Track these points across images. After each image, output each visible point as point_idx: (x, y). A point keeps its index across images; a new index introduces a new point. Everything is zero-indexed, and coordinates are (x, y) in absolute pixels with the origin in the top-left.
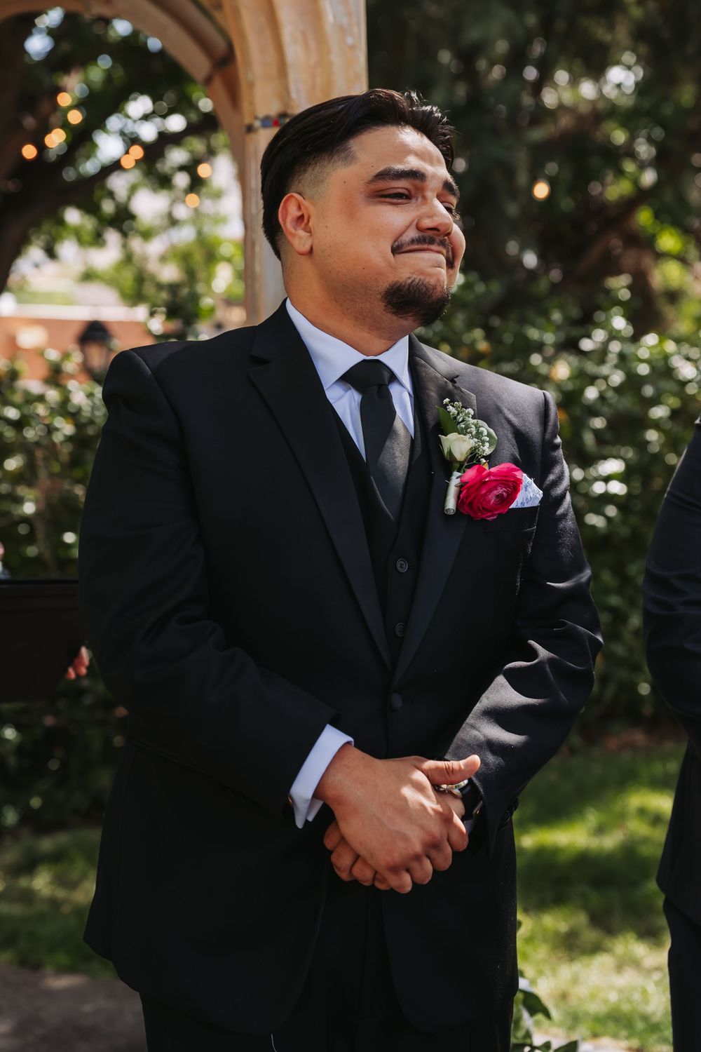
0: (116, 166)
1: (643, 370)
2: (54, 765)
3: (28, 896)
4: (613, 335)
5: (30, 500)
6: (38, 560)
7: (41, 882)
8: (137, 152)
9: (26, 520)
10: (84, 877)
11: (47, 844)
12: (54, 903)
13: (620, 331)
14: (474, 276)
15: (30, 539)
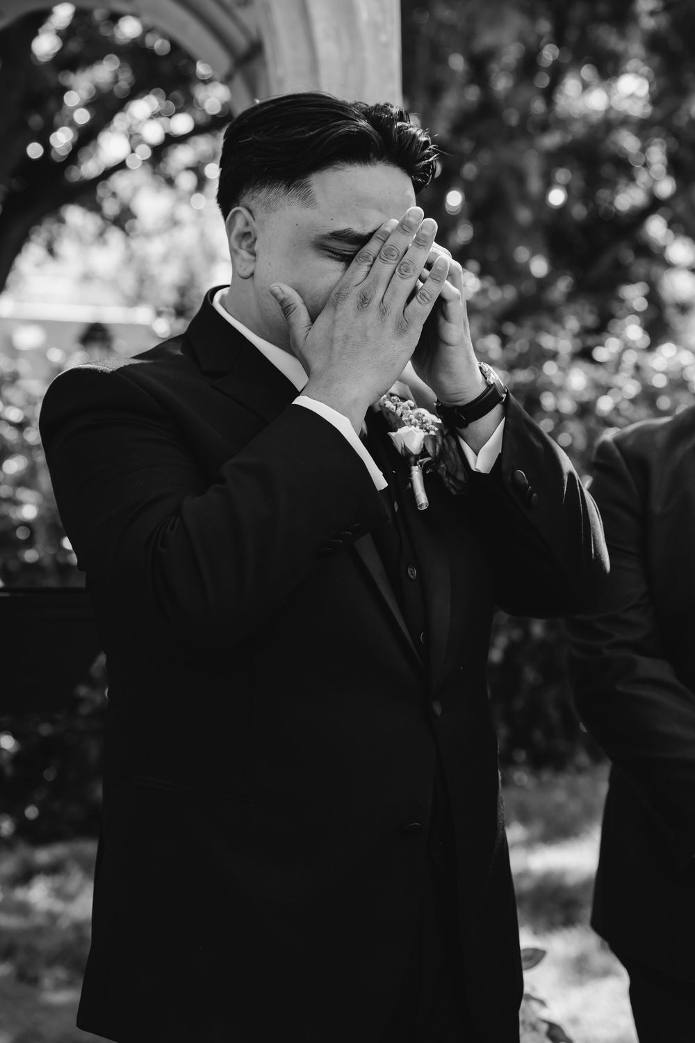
0: (122, 166)
1: (659, 382)
2: (50, 775)
3: (24, 909)
4: (627, 346)
5: (30, 503)
6: (36, 567)
7: (39, 894)
8: (144, 152)
9: (27, 524)
10: (81, 889)
11: (43, 856)
12: (52, 917)
13: (634, 342)
14: (489, 282)
15: (29, 543)
